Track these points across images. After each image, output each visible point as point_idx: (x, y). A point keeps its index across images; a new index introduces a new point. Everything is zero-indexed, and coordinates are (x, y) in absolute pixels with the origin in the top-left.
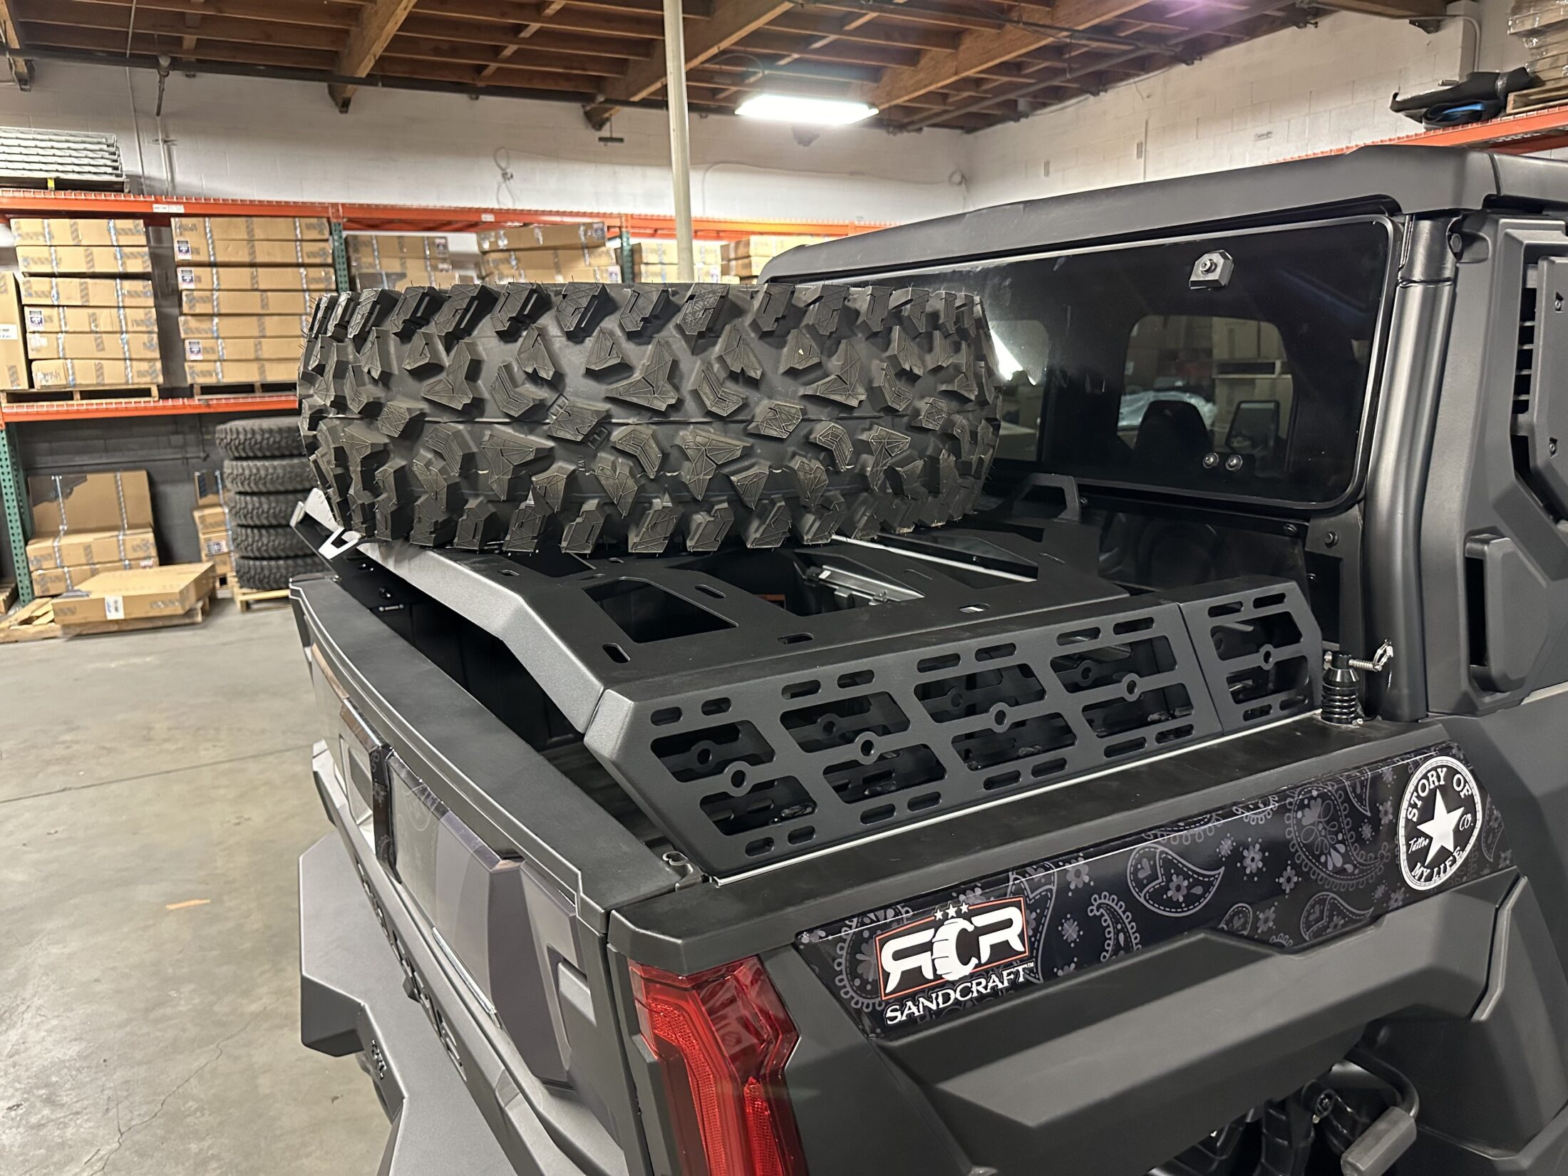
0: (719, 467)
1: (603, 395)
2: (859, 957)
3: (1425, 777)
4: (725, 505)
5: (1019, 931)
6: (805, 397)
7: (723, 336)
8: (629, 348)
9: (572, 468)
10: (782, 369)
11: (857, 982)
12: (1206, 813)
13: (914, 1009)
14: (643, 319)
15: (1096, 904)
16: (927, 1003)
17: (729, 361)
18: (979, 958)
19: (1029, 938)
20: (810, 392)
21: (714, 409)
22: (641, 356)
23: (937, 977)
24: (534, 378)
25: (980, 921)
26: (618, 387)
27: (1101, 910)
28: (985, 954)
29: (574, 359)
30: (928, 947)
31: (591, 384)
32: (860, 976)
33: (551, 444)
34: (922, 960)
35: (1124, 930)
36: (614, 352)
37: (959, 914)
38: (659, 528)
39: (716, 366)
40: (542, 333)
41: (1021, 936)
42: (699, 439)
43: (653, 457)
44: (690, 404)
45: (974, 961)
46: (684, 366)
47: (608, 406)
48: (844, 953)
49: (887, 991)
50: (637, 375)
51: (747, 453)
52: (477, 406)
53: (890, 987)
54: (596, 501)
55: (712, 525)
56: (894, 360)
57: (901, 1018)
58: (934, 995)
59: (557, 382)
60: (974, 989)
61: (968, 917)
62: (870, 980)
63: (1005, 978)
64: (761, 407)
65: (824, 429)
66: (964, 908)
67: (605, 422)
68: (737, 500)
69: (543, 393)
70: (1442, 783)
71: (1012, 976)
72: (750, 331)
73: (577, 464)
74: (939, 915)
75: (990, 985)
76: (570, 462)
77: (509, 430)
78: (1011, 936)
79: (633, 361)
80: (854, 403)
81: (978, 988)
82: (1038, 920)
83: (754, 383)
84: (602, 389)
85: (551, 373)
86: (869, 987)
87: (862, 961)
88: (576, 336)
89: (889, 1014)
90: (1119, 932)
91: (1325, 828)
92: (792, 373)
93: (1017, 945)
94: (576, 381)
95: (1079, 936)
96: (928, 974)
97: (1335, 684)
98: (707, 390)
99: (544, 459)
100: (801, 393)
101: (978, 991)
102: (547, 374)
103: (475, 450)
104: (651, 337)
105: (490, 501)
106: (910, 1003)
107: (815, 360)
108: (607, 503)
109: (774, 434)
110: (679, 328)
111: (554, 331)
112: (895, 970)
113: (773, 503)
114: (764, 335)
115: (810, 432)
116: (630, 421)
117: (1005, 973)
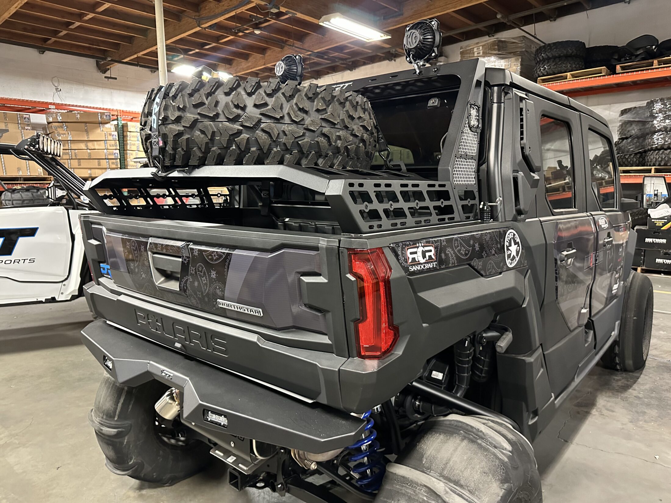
0: (296, 138)
1: (259, 113)
4: (297, 151)
7: (296, 97)
9: (248, 136)
10: (314, 109)
17: (299, 104)
20: (323, 117)
21: (294, 119)
22: (271, 101)
24: (237, 107)
26: (263, 110)
29: (250, 102)
31: (255, 109)
33: (241, 128)
36: (263, 99)
38: (276, 158)
39: (295, 106)
40: (239, 94)
42: (290, 128)
43: (275, 133)
44: (286, 118)
46: (284, 106)
47: (261, 116)
50: (269, 107)
51: (304, 135)
52: (217, 115)
54: (255, 148)
55: (292, 158)
56: (347, 111)
59: (244, 109)
64: (308, 121)
65: (326, 129)
67: (259, 122)
69: (239, 111)
72: (304, 97)
76: (248, 134)
77: (227, 123)
79: (269, 103)
80: (336, 123)
83: (306, 112)
84: (258, 111)
85: (242, 105)
88: (250, 94)
92: (318, 111)
97: (484, 210)
98: (293, 113)
99: (239, 133)
100: (320, 118)
107: (324, 107)
108: (260, 148)
110: (283, 94)
111: (243, 93)
113: (311, 153)
114: (309, 98)
115: (322, 130)
116: (268, 122)
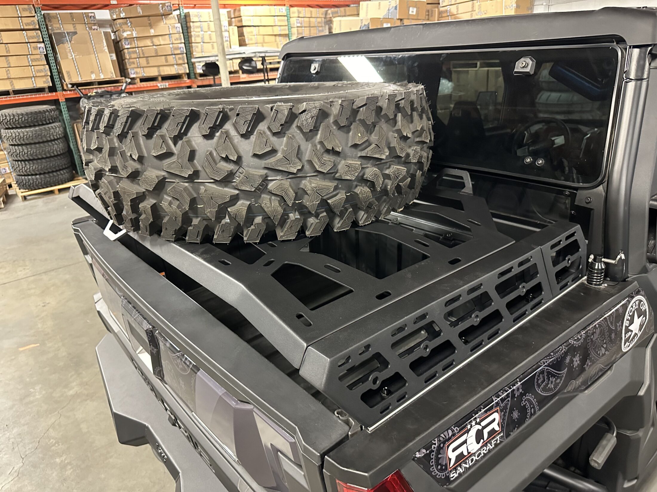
0: (323, 197)
1: (263, 166)
2: (439, 456)
3: (632, 307)
4: (325, 214)
5: (497, 422)
6: (361, 157)
7: (320, 129)
8: (274, 140)
9: (248, 203)
10: (350, 145)
11: (439, 467)
12: (560, 346)
13: (461, 470)
14: (281, 125)
15: (524, 400)
16: (465, 465)
17: (326, 144)
18: (484, 440)
19: (501, 423)
20: (364, 155)
21: (320, 170)
22: (281, 144)
23: (469, 453)
24: (226, 159)
25: (484, 423)
26: (271, 161)
27: (526, 402)
28: (486, 436)
29: (246, 148)
30: (465, 442)
31: (257, 161)
32: (440, 464)
33: (237, 192)
34: (463, 449)
35: (534, 407)
36: (268, 144)
37: (476, 424)
38: (293, 228)
39: (319, 146)
40: (227, 134)
41: (498, 424)
42: (313, 185)
43: (291, 196)
44: (307, 167)
45: (482, 441)
46: (302, 148)
47: (266, 171)
48: (434, 457)
49: (451, 467)
50: (279, 155)
51: (336, 188)
52: (196, 174)
53: (451, 465)
54: (261, 217)
55: (319, 224)
56: (399, 131)
57: (456, 475)
58: (468, 461)
59: (239, 161)
60: (482, 453)
61: (479, 424)
62: (444, 464)
63: (493, 443)
64: (342, 165)
65: (371, 172)
66: (478, 420)
67: (265, 180)
68: (330, 211)
69: (231, 167)
70: (637, 307)
71: (495, 442)
72: (333, 125)
73: (251, 201)
74: (469, 427)
75: (488, 448)
76: (247, 200)
77: (214, 186)
78: (495, 426)
79: (277, 147)
80: (384, 157)
81: (483, 452)
82: (504, 415)
83: (337, 153)
84: (262, 163)
85: (236, 157)
86: (444, 467)
87: (440, 458)
88: (246, 136)
89: (452, 476)
90: (532, 408)
91: (600, 339)
92: (355, 146)
93: (497, 428)
94: (248, 159)
95: (518, 416)
96: (465, 453)
97: (595, 269)
98: (317, 160)
99: (234, 199)
100: (359, 156)
101: (483, 453)
102: (234, 158)
103: (195, 196)
104: (285, 133)
105: (204, 219)
106: (459, 468)
107: (366, 138)
108: (266, 217)
109: (348, 178)
110: (299, 128)
111: (233, 133)
112: (452, 456)
113: (346, 210)
114: (340, 128)
115: (364, 174)
116: (278, 178)
117: (493, 441)
